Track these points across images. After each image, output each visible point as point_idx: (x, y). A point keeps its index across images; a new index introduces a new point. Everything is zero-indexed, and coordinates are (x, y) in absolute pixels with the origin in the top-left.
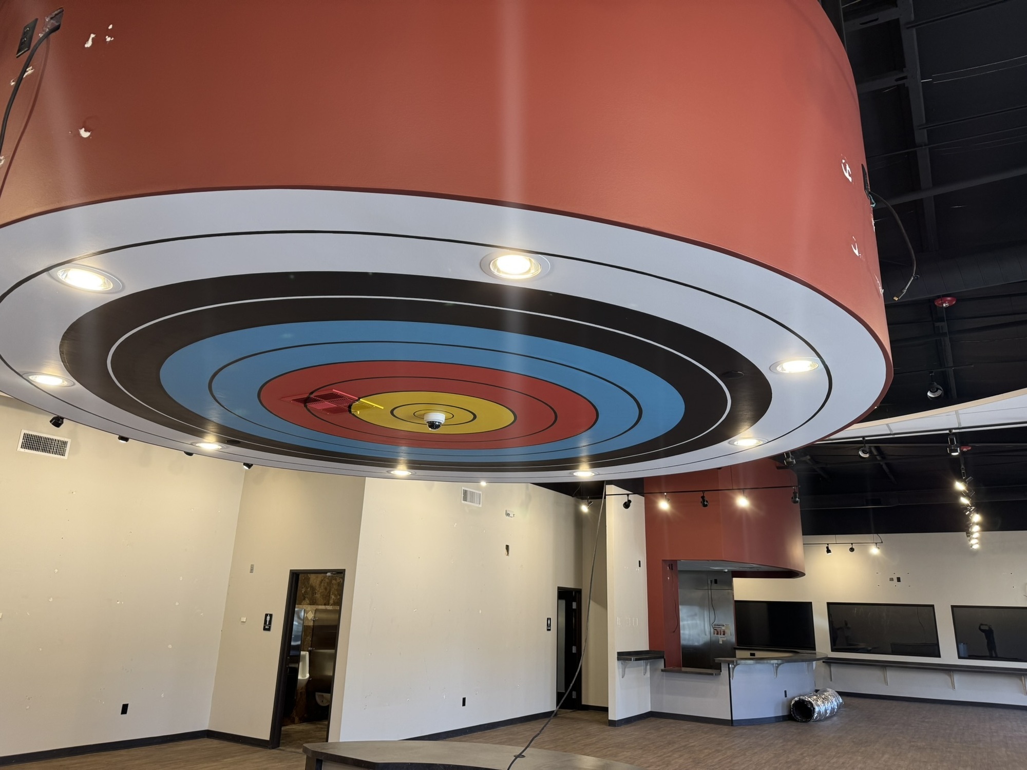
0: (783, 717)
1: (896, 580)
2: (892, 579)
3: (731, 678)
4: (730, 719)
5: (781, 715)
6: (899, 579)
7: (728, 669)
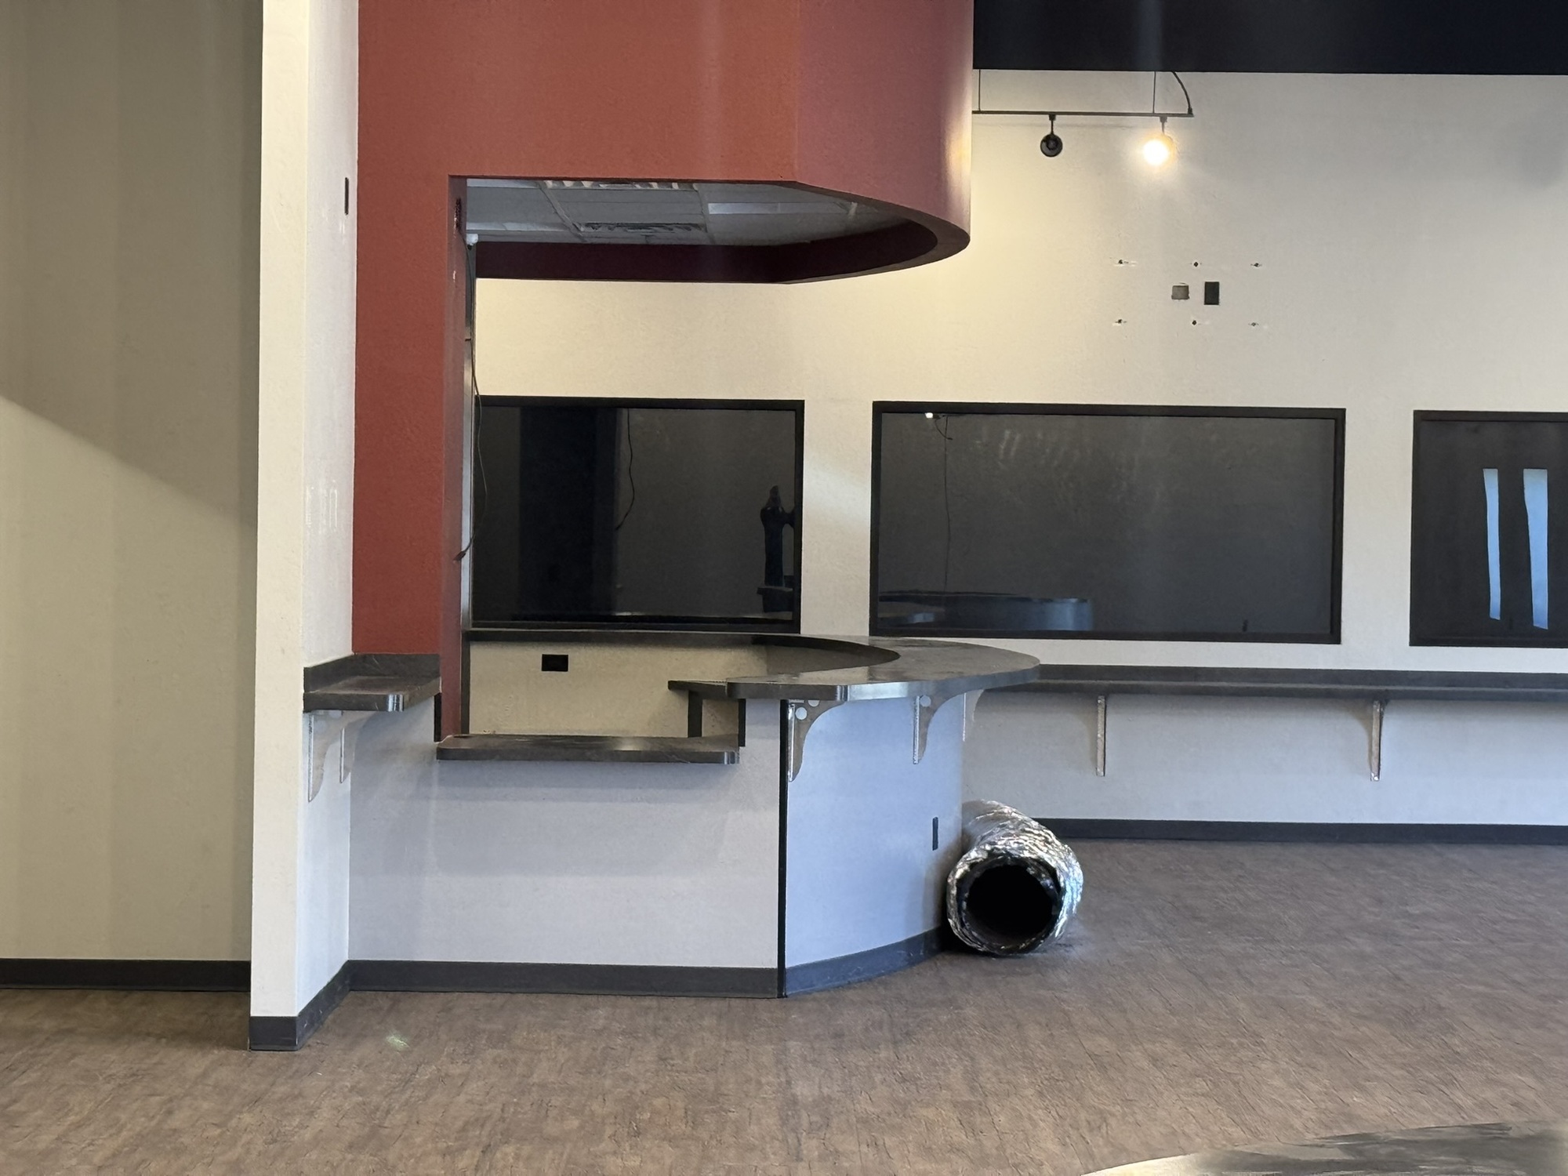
0: (910, 943)
1: (1198, 293)
2: (1182, 293)
3: (790, 774)
4: (775, 965)
5: (900, 938)
6: (1212, 294)
7: (777, 730)
